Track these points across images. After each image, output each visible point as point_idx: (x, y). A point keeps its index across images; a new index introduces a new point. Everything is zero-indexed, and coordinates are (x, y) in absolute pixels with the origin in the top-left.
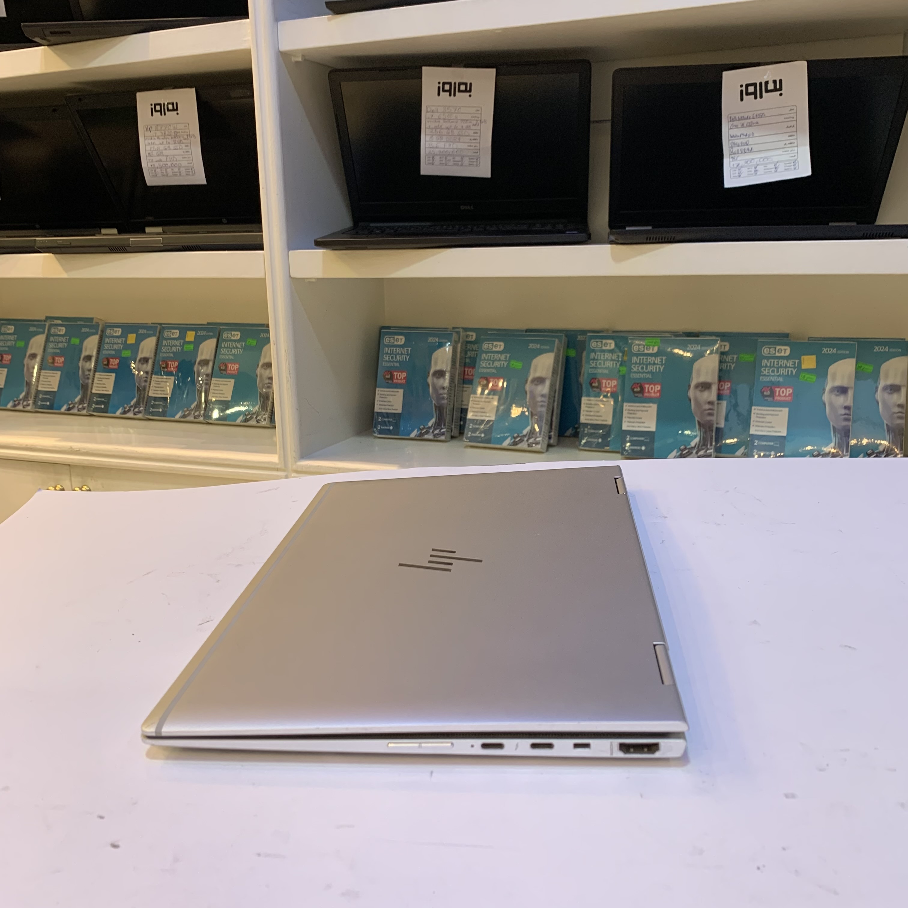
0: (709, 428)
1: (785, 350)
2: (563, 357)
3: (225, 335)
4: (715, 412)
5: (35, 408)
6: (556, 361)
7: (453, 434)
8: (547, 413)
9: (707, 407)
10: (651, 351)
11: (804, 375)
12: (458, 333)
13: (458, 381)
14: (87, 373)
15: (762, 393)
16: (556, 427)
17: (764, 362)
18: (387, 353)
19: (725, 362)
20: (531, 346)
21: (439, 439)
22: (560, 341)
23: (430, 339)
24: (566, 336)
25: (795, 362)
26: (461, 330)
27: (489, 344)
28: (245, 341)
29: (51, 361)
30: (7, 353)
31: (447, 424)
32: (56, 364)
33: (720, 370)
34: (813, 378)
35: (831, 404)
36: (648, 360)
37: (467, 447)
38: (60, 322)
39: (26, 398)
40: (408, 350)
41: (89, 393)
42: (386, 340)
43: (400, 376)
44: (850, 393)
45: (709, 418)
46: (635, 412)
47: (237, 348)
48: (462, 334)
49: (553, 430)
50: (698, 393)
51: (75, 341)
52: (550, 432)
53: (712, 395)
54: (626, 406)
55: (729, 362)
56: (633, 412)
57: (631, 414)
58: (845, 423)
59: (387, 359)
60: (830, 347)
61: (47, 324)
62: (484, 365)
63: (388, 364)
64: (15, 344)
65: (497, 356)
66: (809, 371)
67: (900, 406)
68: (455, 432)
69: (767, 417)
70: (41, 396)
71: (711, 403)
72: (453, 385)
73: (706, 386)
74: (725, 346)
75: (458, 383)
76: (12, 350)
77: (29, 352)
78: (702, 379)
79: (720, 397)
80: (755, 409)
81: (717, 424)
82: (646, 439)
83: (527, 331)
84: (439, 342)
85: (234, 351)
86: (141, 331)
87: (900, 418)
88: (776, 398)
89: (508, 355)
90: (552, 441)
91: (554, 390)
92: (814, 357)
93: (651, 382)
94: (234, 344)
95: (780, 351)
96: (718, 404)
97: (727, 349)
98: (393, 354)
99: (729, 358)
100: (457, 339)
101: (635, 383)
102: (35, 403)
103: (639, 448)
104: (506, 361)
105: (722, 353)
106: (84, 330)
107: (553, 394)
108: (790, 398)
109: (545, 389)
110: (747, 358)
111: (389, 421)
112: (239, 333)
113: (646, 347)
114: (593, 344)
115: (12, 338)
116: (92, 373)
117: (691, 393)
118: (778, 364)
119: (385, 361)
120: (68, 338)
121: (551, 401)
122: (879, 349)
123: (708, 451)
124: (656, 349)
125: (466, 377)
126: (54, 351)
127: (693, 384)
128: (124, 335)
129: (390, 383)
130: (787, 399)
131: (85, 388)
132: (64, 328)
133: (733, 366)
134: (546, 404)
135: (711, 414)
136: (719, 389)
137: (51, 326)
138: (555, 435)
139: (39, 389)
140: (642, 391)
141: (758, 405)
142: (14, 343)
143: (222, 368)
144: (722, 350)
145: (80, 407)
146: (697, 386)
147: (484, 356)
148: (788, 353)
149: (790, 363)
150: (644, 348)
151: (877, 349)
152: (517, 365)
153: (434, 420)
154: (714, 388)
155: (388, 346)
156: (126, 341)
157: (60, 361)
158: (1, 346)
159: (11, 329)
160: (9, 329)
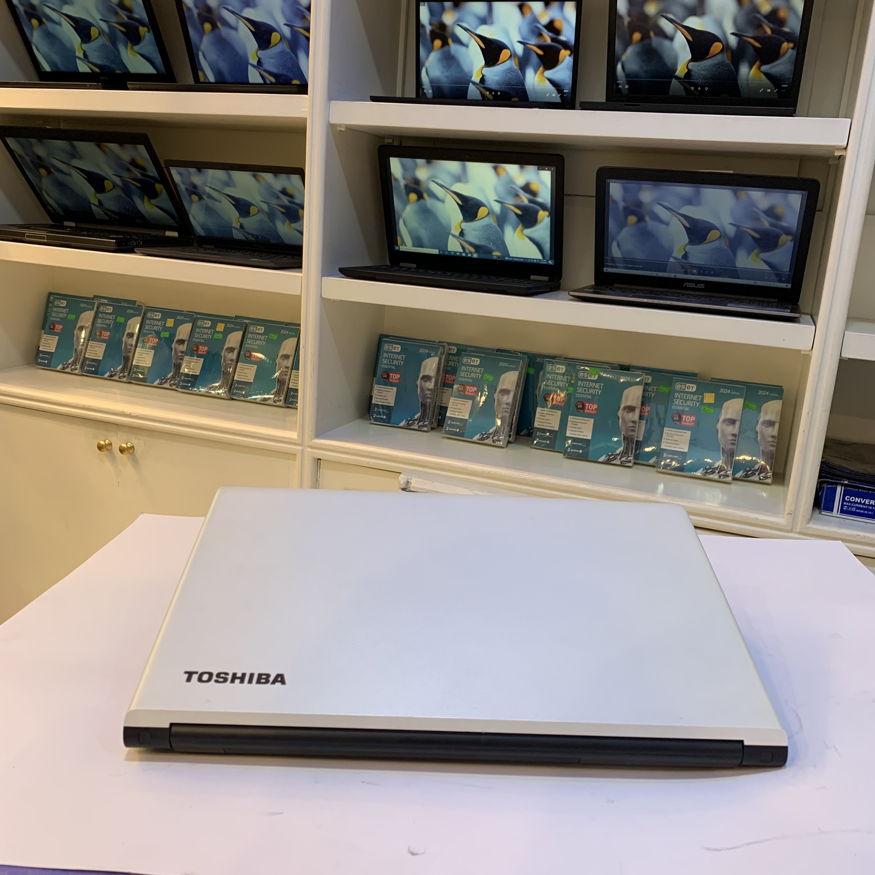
0: (631, 440)
1: (693, 387)
2: (524, 374)
3: (251, 328)
4: (637, 429)
5: (82, 372)
6: (519, 378)
7: (433, 426)
8: (509, 418)
9: (631, 424)
10: (592, 378)
11: (704, 407)
12: (444, 347)
13: (440, 384)
14: (129, 347)
15: (673, 418)
16: (514, 428)
17: (677, 395)
18: (386, 358)
19: (648, 391)
20: (501, 364)
21: (422, 429)
22: (524, 362)
23: (421, 350)
24: (528, 357)
25: (699, 397)
26: (446, 344)
27: (468, 359)
28: (268, 335)
29: (98, 334)
30: (59, 323)
31: (429, 418)
32: (102, 337)
33: (643, 397)
34: (711, 410)
35: (723, 431)
36: (590, 385)
37: (444, 438)
38: (106, 301)
39: (74, 363)
40: (403, 357)
41: (129, 364)
42: (386, 347)
43: (395, 377)
44: (738, 424)
45: (632, 433)
46: (577, 424)
47: (260, 340)
48: (447, 347)
49: (513, 431)
50: (625, 414)
51: (121, 320)
52: (510, 432)
53: (635, 416)
54: (570, 418)
55: (650, 391)
56: (575, 423)
57: (574, 424)
58: (732, 447)
59: (385, 362)
60: (725, 389)
61: (96, 302)
62: (462, 375)
63: (386, 367)
64: (67, 316)
65: (474, 369)
66: (709, 405)
67: (773, 437)
68: (435, 425)
69: (675, 436)
70: (87, 362)
71: (633, 422)
72: (436, 388)
73: (631, 409)
74: (648, 378)
75: (440, 386)
76: (63, 321)
77: (79, 324)
78: (629, 403)
79: (641, 417)
80: (666, 430)
81: (637, 437)
82: (583, 445)
83: (498, 350)
84: (428, 353)
85: (258, 342)
86: (178, 317)
87: (773, 446)
88: (682, 423)
89: (483, 369)
90: (511, 439)
91: (516, 400)
92: (713, 395)
93: (591, 402)
94: (259, 337)
95: (689, 387)
96: (639, 422)
97: (650, 381)
98: (390, 358)
99: (650, 389)
100: (443, 352)
101: (578, 402)
102: (82, 367)
103: (577, 451)
104: (480, 374)
105: (646, 384)
106: (129, 311)
107: (514, 402)
108: (693, 424)
109: (509, 399)
110: (664, 389)
111: (383, 412)
112: (263, 328)
113: (589, 374)
114: (549, 367)
115: (64, 311)
116: (133, 348)
117: (620, 413)
118: (686, 397)
119: (384, 363)
120: (114, 316)
121: (513, 408)
122: (762, 392)
123: (629, 458)
124: (596, 377)
125: (446, 381)
126: (102, 326)
127: (622, 407)
128: (164, 319)
129: (386, 380)
130: (690, 424)
131: (127, 359)
132: (111, 308)
133: (653, 395)
134: (509, 410)
135: (633, 431)
136: (641, 411)
137: (100, 305)
138: (513, 434)
139: (86, 356)
140: (584, 407)
141: (668, 427)
142: (64, 315)
143: (247, 355)
144: (646, 381)
145: (121, 375)
146: (625, 408)
147: (463, 368)
148: (694, 389)
149: (695, 398)
150: (588, 375)
151: (760, 392)
152: (490, 378)
153: (419, 414)
154: (637, 411)
155: (387, 352)
156: (165, 324)
157: (106, 334)
158: (54, 317)
159: (64, 303)
160: (62, 303)
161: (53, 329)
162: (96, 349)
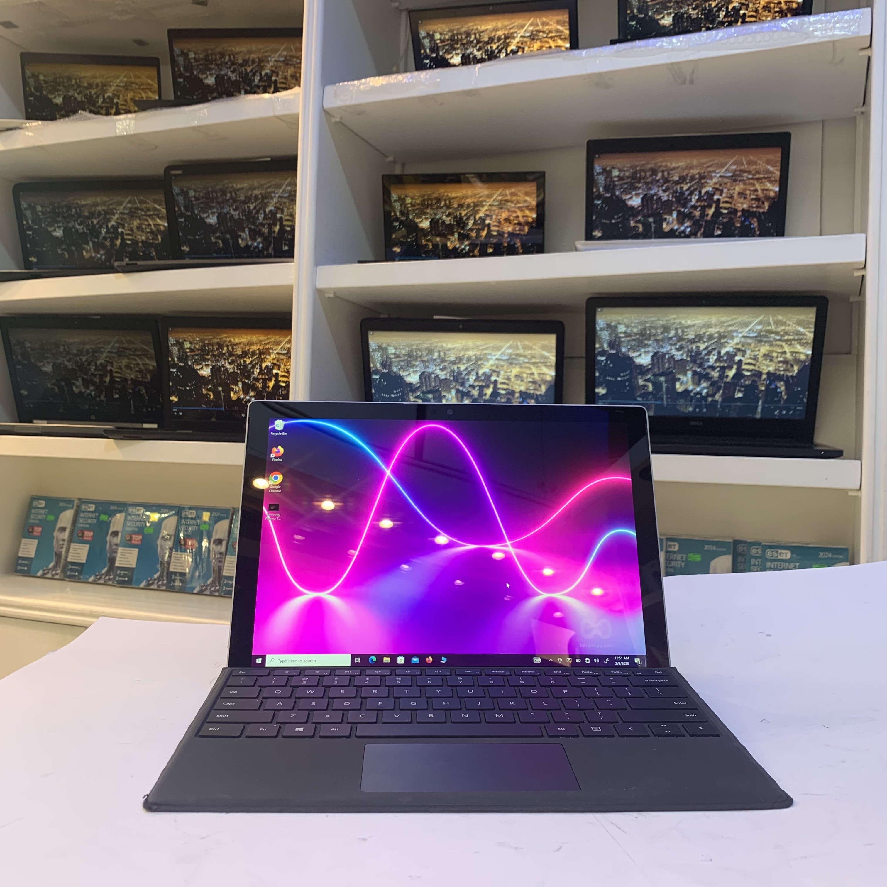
5: (63, 577)
14: (114, 547)
29: (79, 534)
30: (38, 525)
32: (84, 537)
39: (55, 568)
41: (113, 566)
51: (104, 517)
64: (46, 518)
70: (69, 567)
76: (42, 523)
77: (59, 525)
106: (113, 508)
115: (43, 512)
120: (97, 514)
126: (84, 525)
131: (112, 561)
132: (94, 506)
137: (81, 503)
139: (68, 560)
142: (44, 516)
145: (107, 578)
157: (89, 534)
158: (33, 519)
159: (43, 504)
160: (40, 504)
161: (32, 532)
162: (79, 551)
